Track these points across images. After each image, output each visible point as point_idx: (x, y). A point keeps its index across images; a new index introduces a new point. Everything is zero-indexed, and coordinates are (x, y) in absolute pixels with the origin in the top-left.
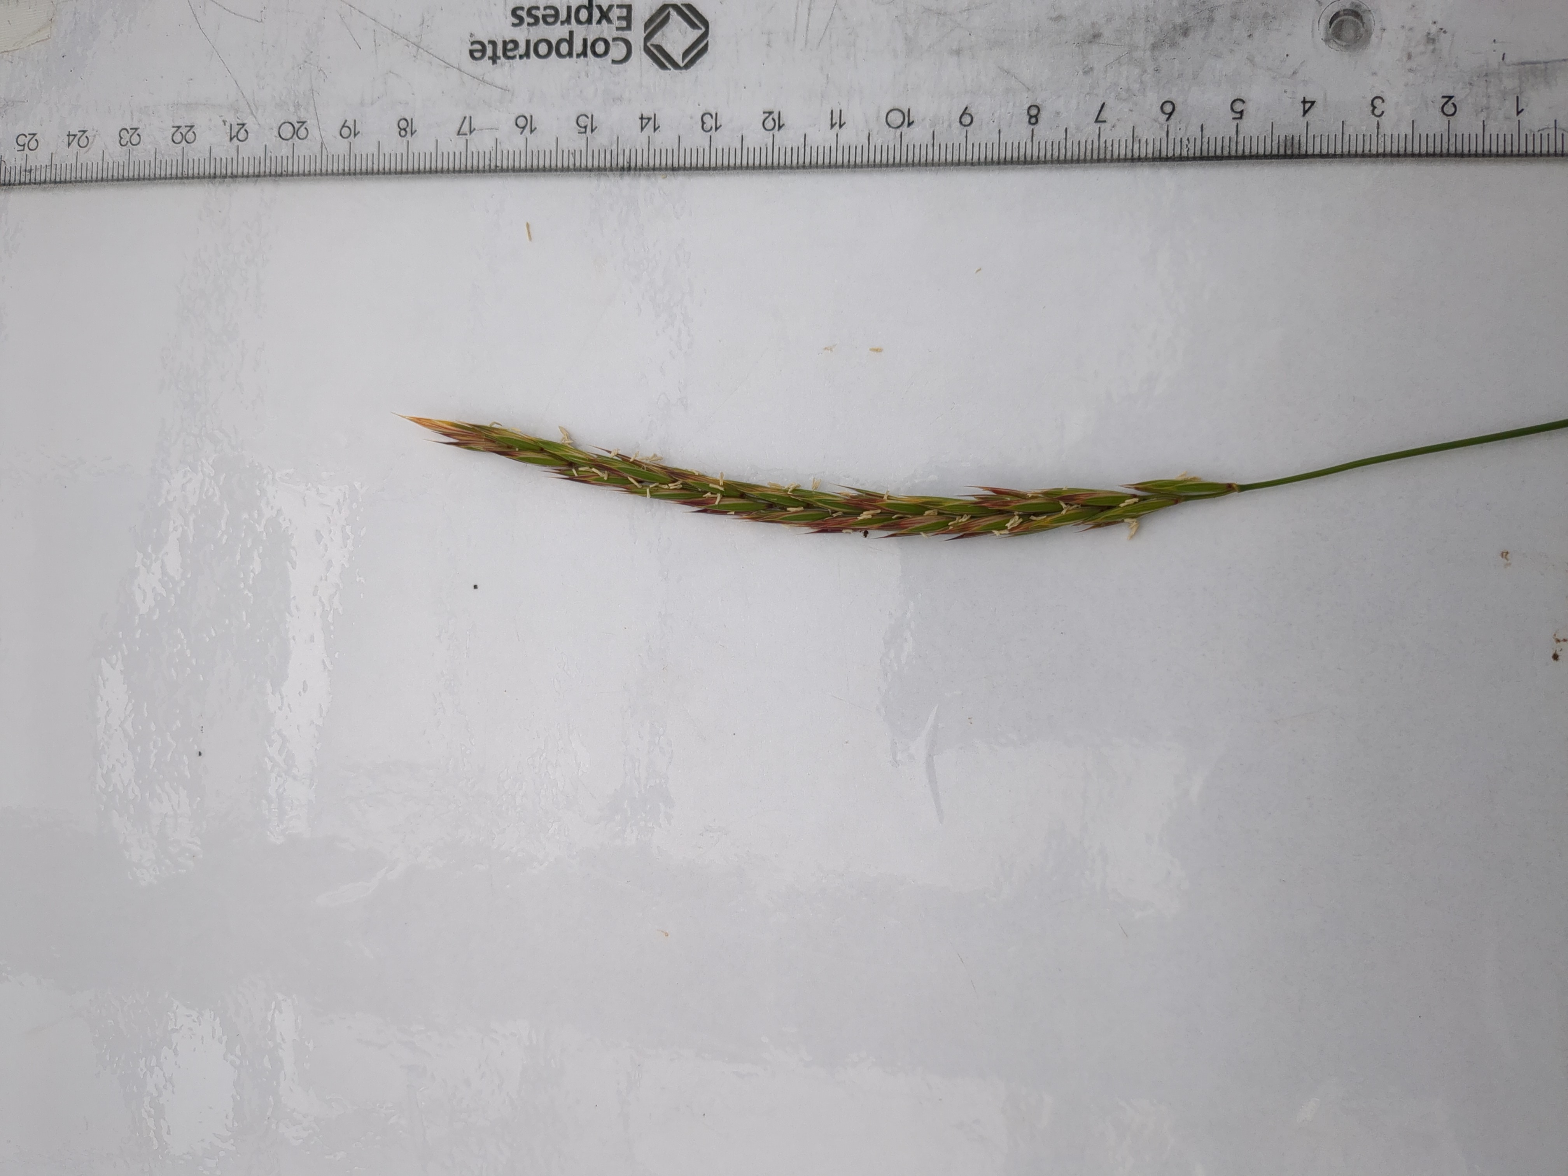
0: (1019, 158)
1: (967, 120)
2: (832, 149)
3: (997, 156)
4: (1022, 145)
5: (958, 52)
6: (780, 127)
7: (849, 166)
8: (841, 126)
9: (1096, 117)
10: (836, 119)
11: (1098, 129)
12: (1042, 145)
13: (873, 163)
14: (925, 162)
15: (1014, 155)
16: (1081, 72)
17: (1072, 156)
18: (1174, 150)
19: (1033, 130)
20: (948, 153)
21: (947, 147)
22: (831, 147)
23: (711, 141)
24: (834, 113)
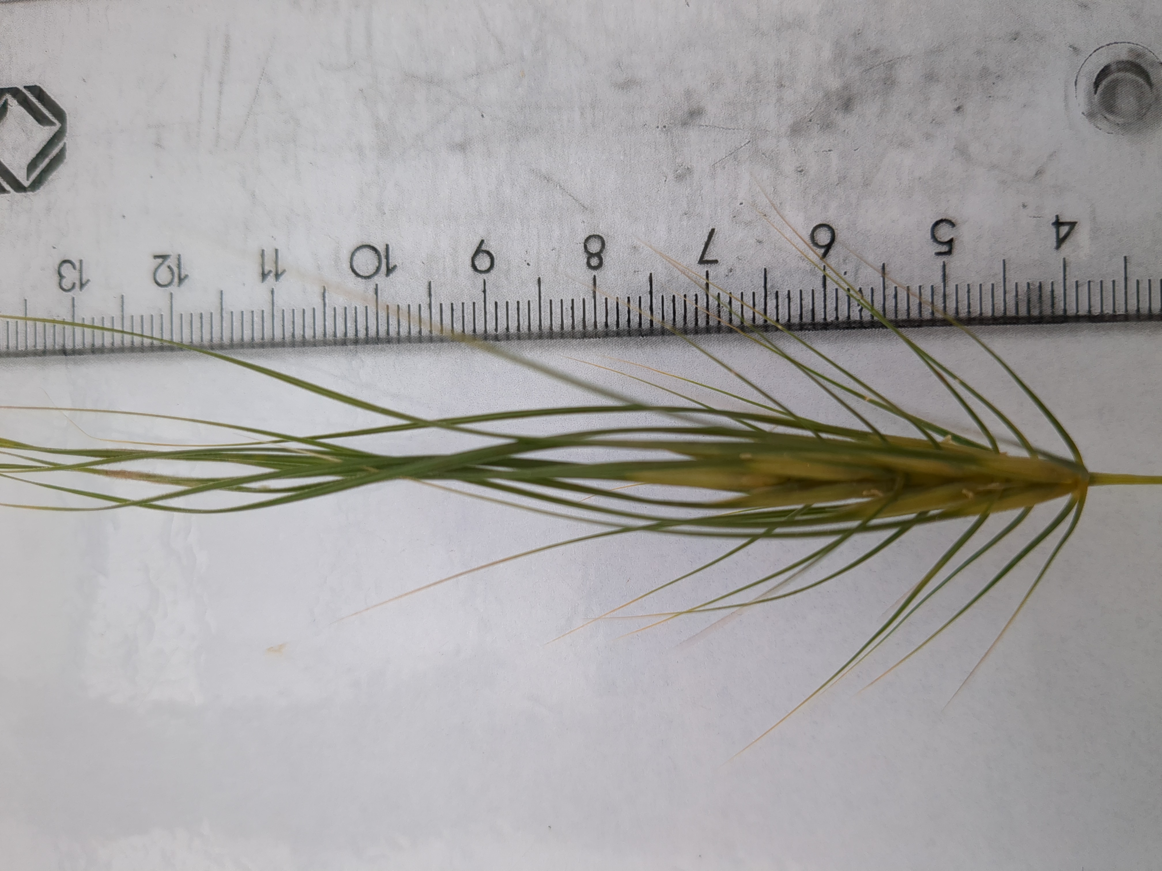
0: (573, 327)
1: (483, 262)
2: (265, 314)
3: (538, 323)
4: (578, 305)
5: (462, 147)
6: (181, 280)
7: (293, 344)
8: (277, 276)
9: (701, 254)
10: (269, 266)
11: (705, 274)
12: (612, 305)
13: (331, 338)
14: (418, 334)
15: (565, 321)
16: (671, 176)
17: (663, 323)
18: (836, 309)
19: (594, 279)
20: (455, 320)
21: (452, 310)
22: (263, 311)
23: (73, 306)
24: (265, 253)
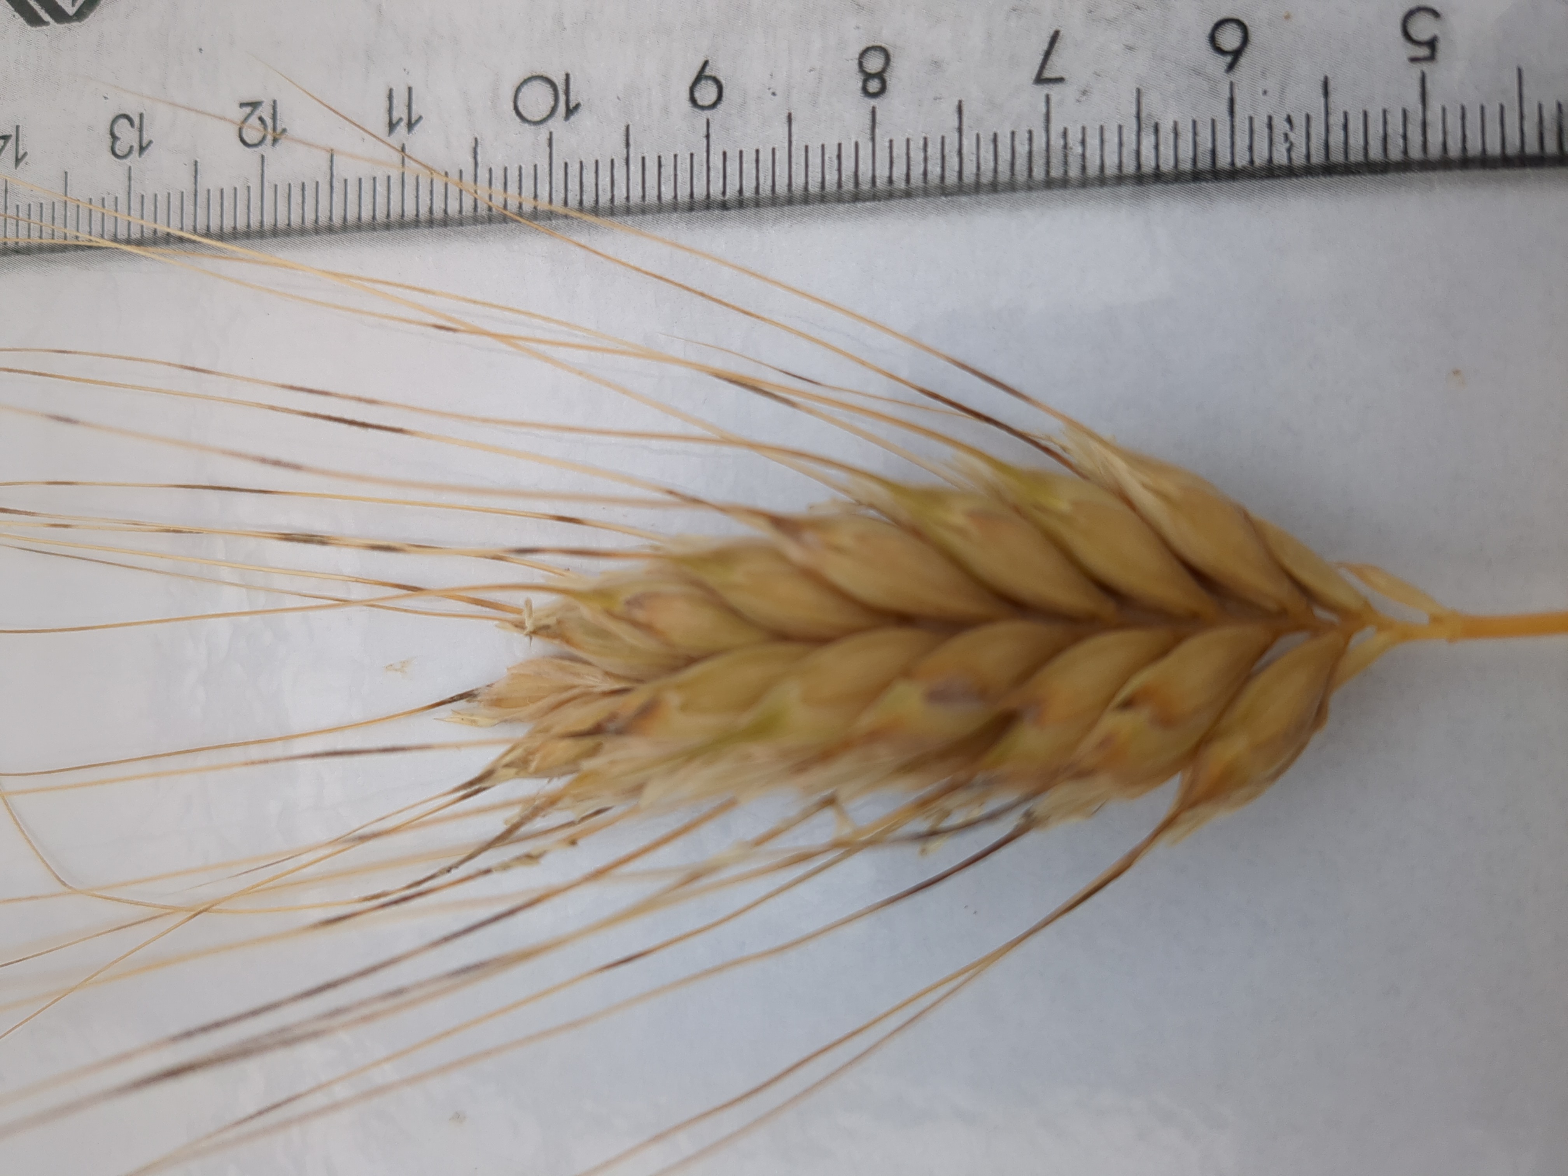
0: (840, 185)
1: (707, 95)
2: (392, 181)
3: (786, 181)
4: (848, 152)
6: (276, 137)
7: (431, 223)
8: (410, 126)
9: (1038, 67)
10: (400, 112)
12: (899, 150)
13: (485, 213)
14: (608, 204)
15: (827, 177)
17: (978, 175)
18: (1251, 147)
19: (873, 112)
20: (663, 180)
21: (660, 166)
22: (389, 177)
23: (130, 179)
24: (394, 94)
